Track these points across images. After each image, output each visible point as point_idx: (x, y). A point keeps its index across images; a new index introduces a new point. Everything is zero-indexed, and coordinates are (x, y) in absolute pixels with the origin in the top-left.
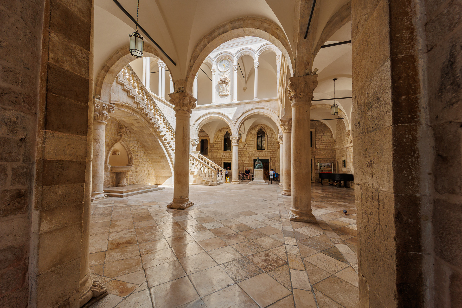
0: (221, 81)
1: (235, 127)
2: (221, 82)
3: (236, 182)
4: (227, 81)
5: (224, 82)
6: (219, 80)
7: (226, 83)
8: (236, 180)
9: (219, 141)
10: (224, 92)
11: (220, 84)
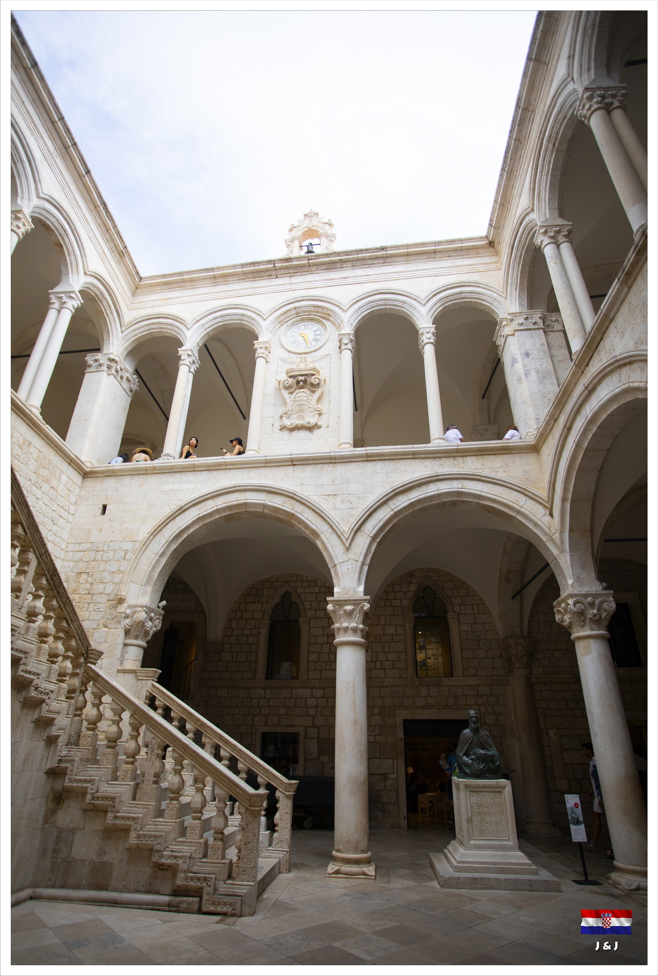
0: (290, 377)
1: (351, 555)
2: (290, 380)
3: (357, 862)
4: (313, 380)
5: (305, 381)
6: (283, 377)
7: (312, 385)
8: (356, 850)
9: (247, 632)
10: (302, 417)
11: (286, 388)
